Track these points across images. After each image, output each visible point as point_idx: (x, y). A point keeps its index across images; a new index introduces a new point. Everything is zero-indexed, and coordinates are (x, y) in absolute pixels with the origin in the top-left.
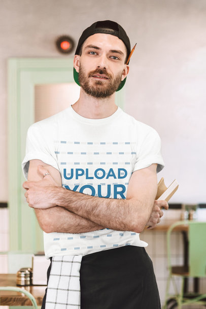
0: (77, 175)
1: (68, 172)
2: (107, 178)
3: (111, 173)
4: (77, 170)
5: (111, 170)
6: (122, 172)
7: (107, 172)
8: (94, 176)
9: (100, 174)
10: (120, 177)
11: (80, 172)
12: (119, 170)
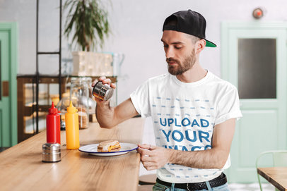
0: (169, 124)
1: (163, 121)
2: (192, 126)
3: (195, 123)
4: (169, 120)
5: (195, 120)
6: (204, 122)
7: (192, 122)
8: (181, 124)
9: (186, 122)
10: (202, 126)
11: (171, 121)
12: (202, 120)
